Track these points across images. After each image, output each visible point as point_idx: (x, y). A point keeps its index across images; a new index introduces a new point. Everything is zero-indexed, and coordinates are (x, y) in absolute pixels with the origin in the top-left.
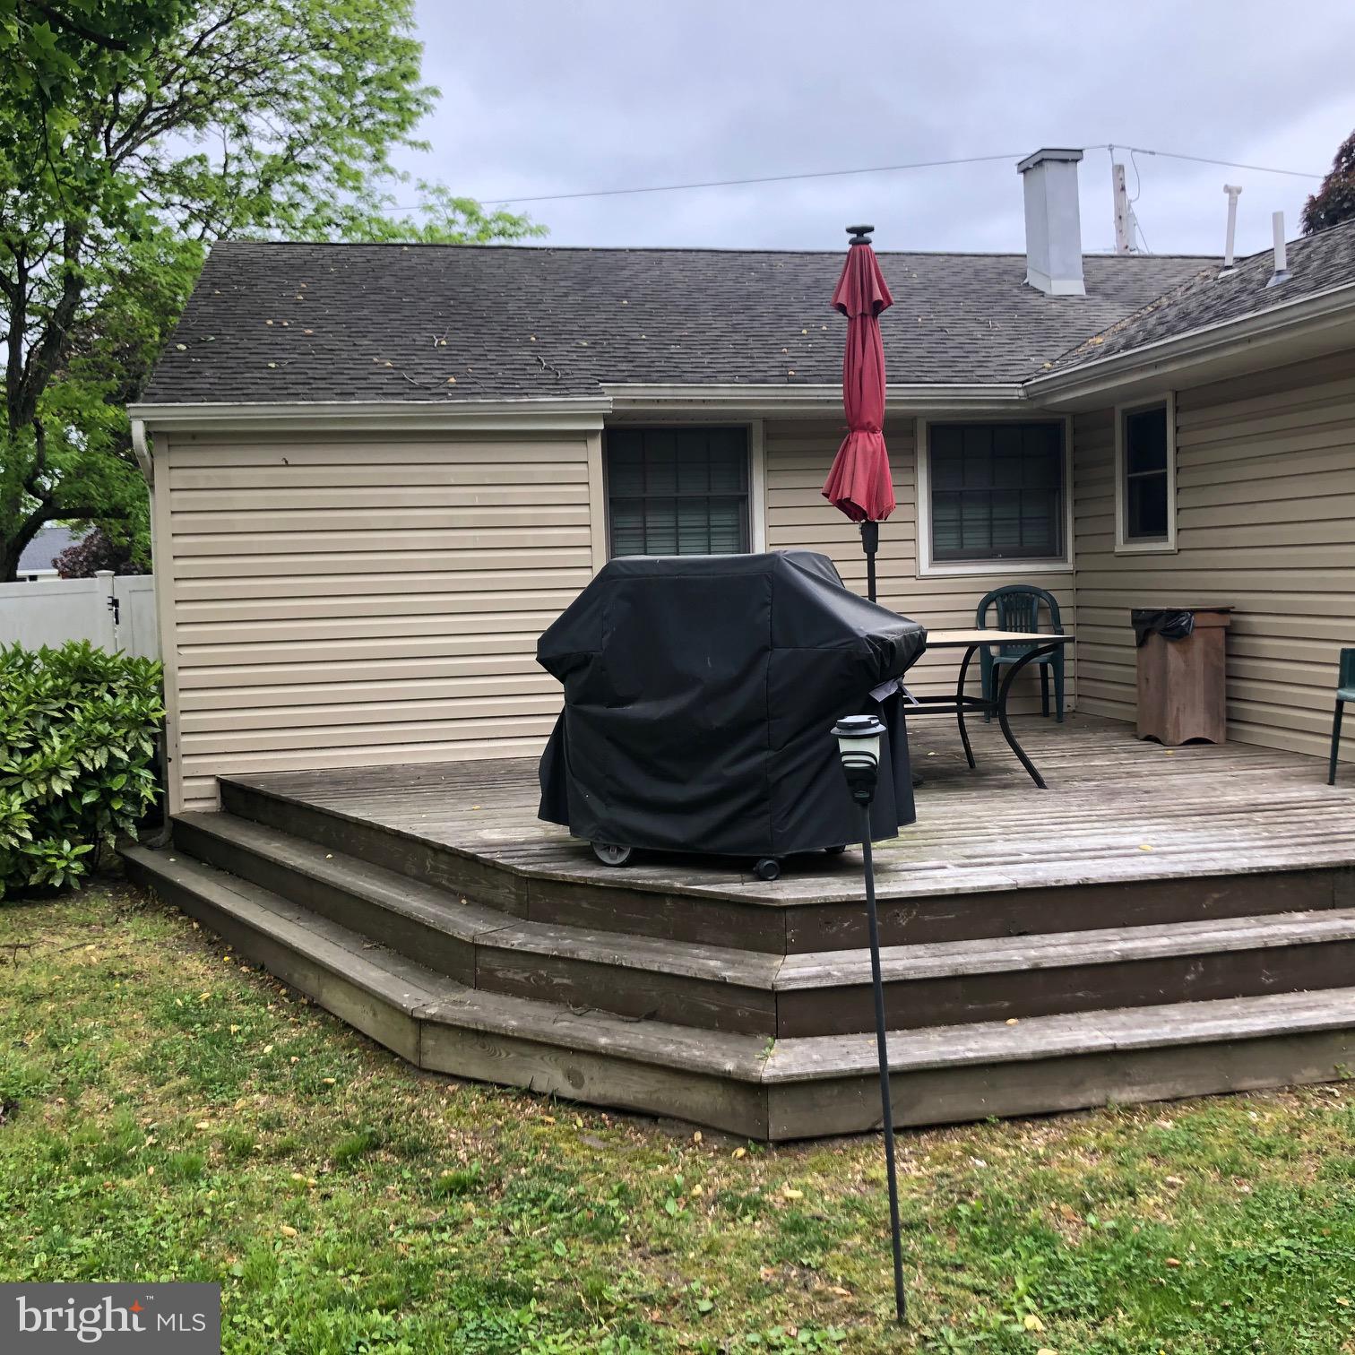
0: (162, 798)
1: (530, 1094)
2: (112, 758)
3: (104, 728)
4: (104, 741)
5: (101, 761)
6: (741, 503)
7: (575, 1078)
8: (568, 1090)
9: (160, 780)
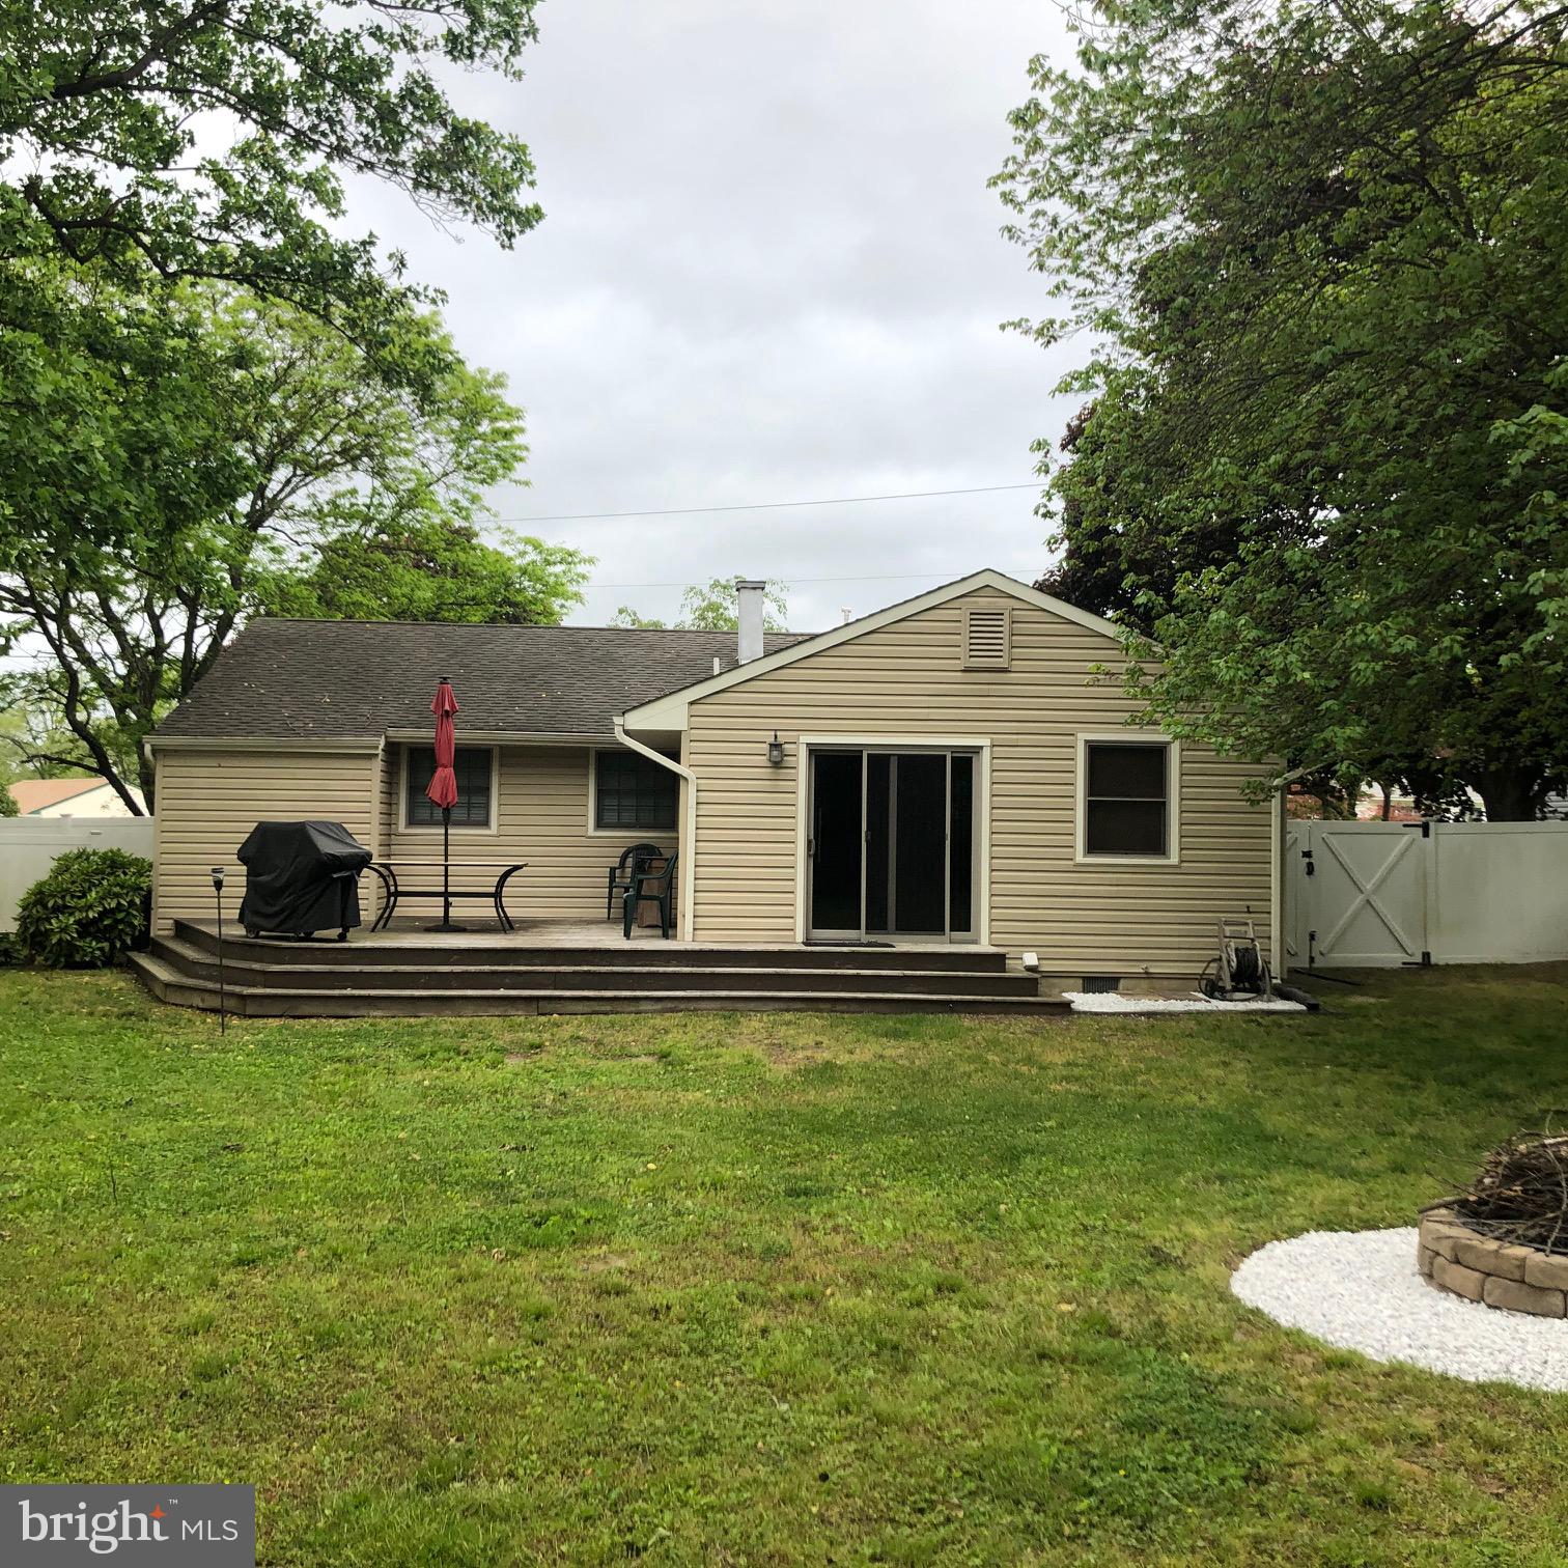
0: (148, 928)
1: (191, 1007)
2: (119, 903)
3: (117, 889)
4: (117, 895)
5: (113, 905)
6: (486, 791)
7: (203, 1000)
8: (201, 1005)
9: (148, 918)
